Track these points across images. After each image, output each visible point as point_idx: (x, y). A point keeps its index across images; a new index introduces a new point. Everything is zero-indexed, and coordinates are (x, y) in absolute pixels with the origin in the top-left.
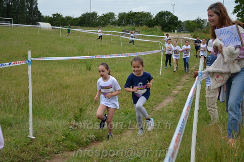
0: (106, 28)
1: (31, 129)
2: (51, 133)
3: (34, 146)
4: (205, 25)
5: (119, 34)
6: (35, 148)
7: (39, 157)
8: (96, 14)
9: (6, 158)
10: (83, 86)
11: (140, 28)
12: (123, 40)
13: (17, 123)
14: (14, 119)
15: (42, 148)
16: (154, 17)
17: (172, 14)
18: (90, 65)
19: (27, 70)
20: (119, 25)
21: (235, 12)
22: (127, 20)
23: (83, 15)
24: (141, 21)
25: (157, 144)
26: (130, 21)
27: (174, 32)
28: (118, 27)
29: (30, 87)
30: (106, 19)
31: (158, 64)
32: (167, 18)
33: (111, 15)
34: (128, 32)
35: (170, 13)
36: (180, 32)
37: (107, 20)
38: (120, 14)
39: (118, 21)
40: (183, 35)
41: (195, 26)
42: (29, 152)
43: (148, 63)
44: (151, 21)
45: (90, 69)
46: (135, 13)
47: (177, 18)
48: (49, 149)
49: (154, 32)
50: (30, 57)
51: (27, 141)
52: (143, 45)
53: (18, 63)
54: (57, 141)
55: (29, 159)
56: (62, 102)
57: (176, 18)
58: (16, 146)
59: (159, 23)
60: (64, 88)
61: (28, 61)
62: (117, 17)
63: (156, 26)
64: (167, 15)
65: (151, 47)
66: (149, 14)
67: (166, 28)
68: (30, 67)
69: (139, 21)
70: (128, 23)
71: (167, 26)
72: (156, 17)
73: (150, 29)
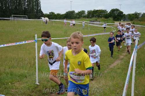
0: (80, 19)
1: (37, 79)
2: (49, 81)
3: (39, 89)
4: (140, 16)
5: (87, 23)
6: (40, 90)
8: (74, 11)
9: (24, 95)
11: (100, 19)
12: (90, 26)
13: (29, 76)
14: (28, 73)
15: (43, 90)
16: (108, 12)
17: (119, 10)
19: (35, 45)
20: (88, 18)
23: (67, 12)
24: (101, 15)
25: (111, 88)
26: (94, 15)
28: (87, 19)
29: (37, 55)
32: (116, 13)
33: (83, 12)
34: (94, 22)
35: (118, 9)
36: (125, 21)
37: (80, 15)
38: (88, 11)
39: (87, 15)
41: (134, 17)
42: (36, 93)
43: (105, 39)
44: (107, 15)
46: (97, 10)
47: (123, 13)
49: (109, 21)
50: (37, 38)
51: (35, 86)
52: (102, 29)
53: (30, 42)
54: (52, 86)
57: (122, 13)
58: (29, 89)
59: (112, 16)
61: (36, 40)
62: (86, 13)
63: (110, 18)
64: (116, 11)
65: (107, 30)
66: (106, 10)
67: (116, 19)
68: (36, 44)
69: (100, 15)
70: (93, 16)
71: (117, 17)
72: (110, 12)
73: (106, 19)
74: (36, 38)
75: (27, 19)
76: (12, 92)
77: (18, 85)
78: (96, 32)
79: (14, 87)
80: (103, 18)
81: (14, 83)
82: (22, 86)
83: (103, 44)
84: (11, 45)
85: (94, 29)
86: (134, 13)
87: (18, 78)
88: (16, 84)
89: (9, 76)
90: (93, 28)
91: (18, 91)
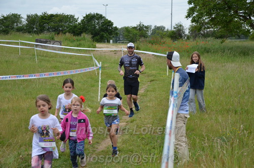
0: (9, 36)
4: (149, 33)
11: (61, 37)
16: (79, 21)
17: (104, 17)
20: (29, 32)
21: (188, 16)
22: (40, 26)
24: (62, 26)
26: (44, 27)
27: (109, 42)
28: (27, 35)
30: (8, 23)
31: (93, 86)
32: (98, 23)
33: (15, 18)
34: (46, 42)
35: (101, 16)
36: (116, 42)
37: (9, 25)
38: (28, 16)
39: (26, 27)
40: (122, 46)
41: (136, 34)
44: (75, 27)
46: (52, 16)
47: (112, 24)
49: (82, 42)
52: (68, 61)
57: (110, 23)
59: (87, 30)
62: (24, 21)
63: (83, 35)
64: (98, 19)
65: (80, 64)
66: (72, 17)
67: (98, 37)
69: (58, 26)
70: (41, 30)
71: (99, 34)
72: (82, 21)
73: (75, 38)
78: (56, 68)
80: (67, 34)
85: (48, 61)
86: (136, 26)
90: (46, 57)
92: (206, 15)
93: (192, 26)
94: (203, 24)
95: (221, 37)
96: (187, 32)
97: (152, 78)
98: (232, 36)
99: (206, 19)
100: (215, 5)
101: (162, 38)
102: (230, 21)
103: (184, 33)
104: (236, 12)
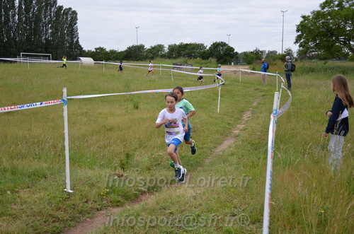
0: (156, 61)
1: (68, 181)
2: (93, 185)
3: (72, 202)
4: (264, 56)
5: (169, 68)
6: (73, 205)
7: (78, 215)
8: (144, 46)
9: (39, 218)
10: (129, 128)
11: (192, 61)
12: (175, 74)
13: (52, 174)
14: (49, 168)
15: (81, 205)
16: (208, 48)
17: (227, 45)
18: (138, 103)
20: (169, 58)
21: (296, 42)
22: (178, 53)
23: (129, 48)
24: (194, 53)
26: (181, 54)
27: (230, 64)
28: (167, 60)
29: (66, 131)
30: (155, 51)
32: (222, 50)
33: (160, 47)
34: (181, 65)
35: (225, 43)
36: (237, 64)
37: (155, 53)
38: (169, 46)
39: (168, 54)
40: (241, 67)
41: (253, 57)
42: (65, 210)
44: (204, 52)
45: (137, 108)
46: (187, 45)
47: (234, 50)
48: (90, 206)
49: (209, 64)
51: (63, 196)
53: (52, 103)
54: (99, 195)
55: (65, 218)
56: (105, 147)
57: (232, 49)
58: (50, 203)
59: (214, 55)
60: (108, 130)
61: (64, 100)
62: (166, 50)
63: (210, 58)
64: (222, 46)
66: (202, 45)
67: (222, 61)
68: (65, 108)
69: (191, 53)
70: (179, 55)
71: (223, 58)
72: (210, 48)
73: (203, 61)
74: (65, 94)
75: (51, 61)
76: (14, 212)
77: (26, 196)
79: (18, 200)
80: (198, 58)
81: (17, 192)
82: (37, 196)
83: (201, 108)
84: (10, 110)
85: (182, 80)
86: (253, 51)
87: (27, 180)
88: (22, 194)
89: (8, 175)
90: (180, 76)
91: (27, 208)
92: (311, 41)
93: (299, 50)
94: (308, 48)
95: (324, 59)
96: (295, 55)
97: (264, 93)
98: (333, 58)
99: (311, 44)
100: (319, 33)
101: (274, 60)
102: (332, 45)
103: (292, 56)
104: (337, 38)
